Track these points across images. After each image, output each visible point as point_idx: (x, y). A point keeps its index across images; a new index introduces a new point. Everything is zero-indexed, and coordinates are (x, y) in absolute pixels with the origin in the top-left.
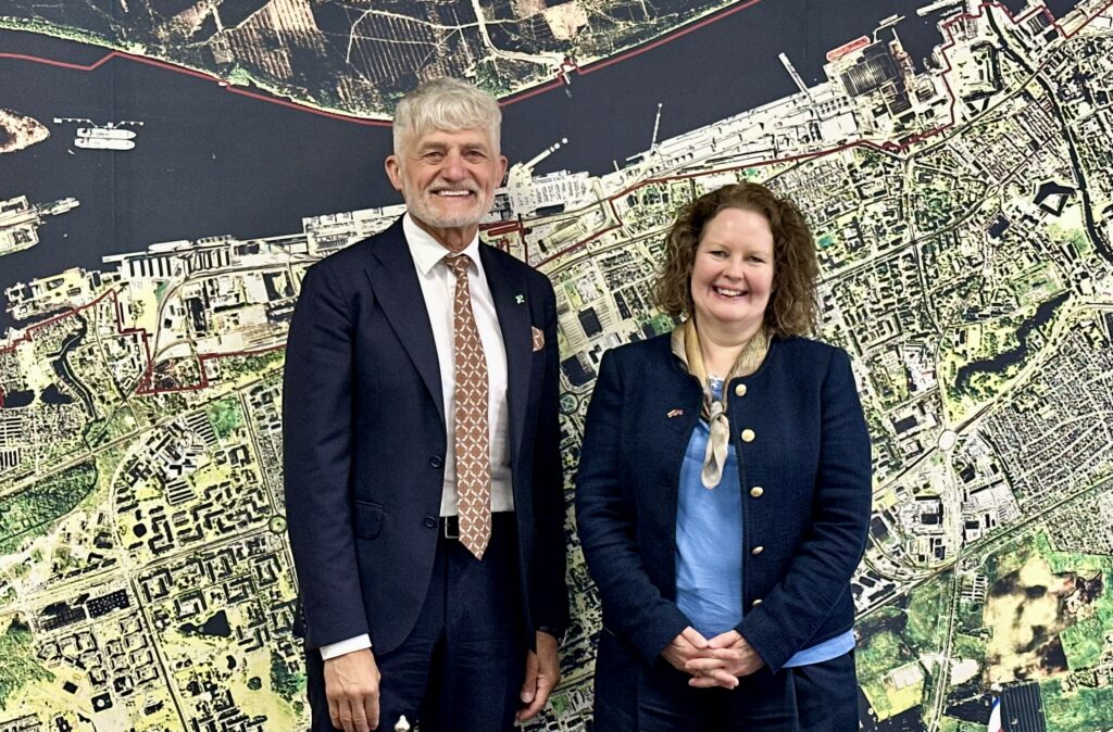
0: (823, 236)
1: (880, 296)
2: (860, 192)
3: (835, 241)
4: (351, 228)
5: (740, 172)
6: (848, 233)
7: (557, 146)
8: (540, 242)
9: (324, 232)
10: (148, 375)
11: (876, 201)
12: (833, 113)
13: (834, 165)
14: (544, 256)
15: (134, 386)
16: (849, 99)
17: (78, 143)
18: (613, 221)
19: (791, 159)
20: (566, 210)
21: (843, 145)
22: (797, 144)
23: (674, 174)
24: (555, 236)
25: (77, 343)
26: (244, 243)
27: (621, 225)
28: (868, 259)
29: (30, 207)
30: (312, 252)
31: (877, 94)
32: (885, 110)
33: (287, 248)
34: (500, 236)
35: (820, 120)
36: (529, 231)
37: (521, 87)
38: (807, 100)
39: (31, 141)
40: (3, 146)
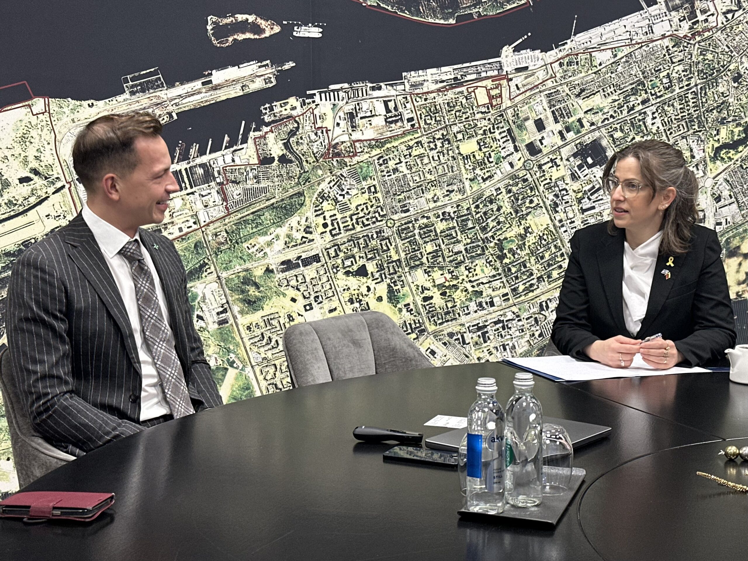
0: (653, 82)
1: (679, 112)
2: (671, 60)
3: (659, 85)
4: (425, 78)
5: (614, 50)
6: (665, 81)
7: (526, 37)
8: (517, 85)
9: (413, 80)
10: (328, 150)
11: (679, 65)
12: (659, 20)
13: (659, 46)
14: (518, 92)
15: (322, 155)
16: (667, 13)
17: (295, 34)
18: (552, 75)
19: (639, 44)
20: (529, 69)
21: (664, 37)
22: (642, 36)
23: (582, 51)
24: (524, 82)
25: (295, 134)
26: (374, 85)
27: (556, 76)
28: (674, 93)
29: (272, 66)
30: (407, 90)
31: (681, 11)
32: (685, 19)
33: (395, 87)
34: (497, 82)
35: (653, 24)
36: (511, 80)
37: (509, 7)
38: (647, 14)
39: (272, 33)
40: (259, 35)
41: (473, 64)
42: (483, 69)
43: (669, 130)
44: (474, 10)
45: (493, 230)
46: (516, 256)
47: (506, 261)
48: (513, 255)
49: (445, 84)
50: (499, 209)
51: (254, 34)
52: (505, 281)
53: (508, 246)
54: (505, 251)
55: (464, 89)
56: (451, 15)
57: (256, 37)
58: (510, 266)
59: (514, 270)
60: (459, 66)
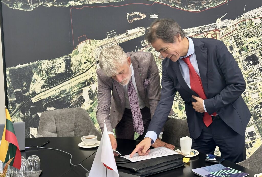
4: (190, 31)
5: (261, 18)
7: (225, 15)
8: (222, 33)
9: (186, 32)
10: (160, 56)
14: (223, 36)
17: (150, 17)
20: (227, 27)
23: (248, 19)
24: (225, 32)
25: (150, 50)
27: (237, 29)
29: (144, 28)
34: (215, 32)
36: (220, 31)
37: (219, 4)
39: (144, 18)
40: (140, 18)
41: (206, 25)
42: (210, 27)
44: (207, 6)
49: (197, 33)
55: (203, 35)
56: (199, 8)
60: (202, 26)
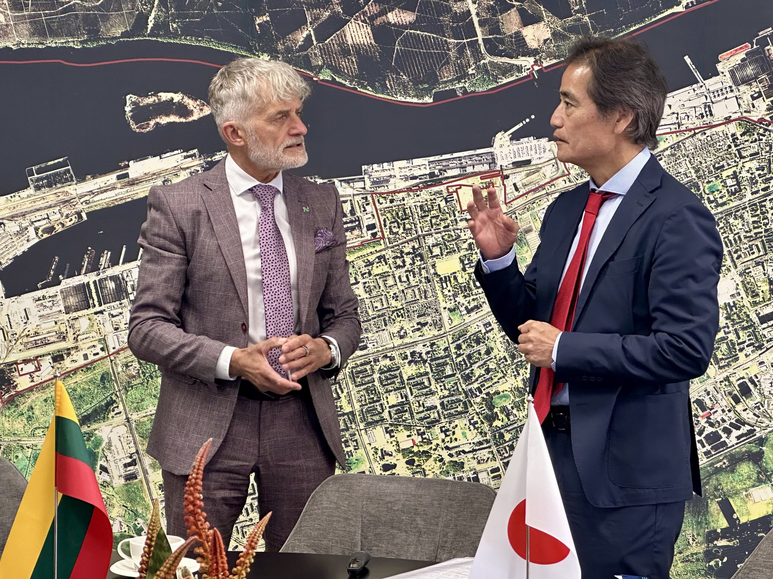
0: (711, 184)
1: (752, 227)
2: (740, 153)
3: (720, 188)
4: (392, 173)
6: (730, 182)
7: (528, 120)
8: (515, 185)
9: (375, 175)
11: (751, 160)
12: (722, 97)
13: (721, 134)
14: (517, 194)
16: (734, 88)
18: (563, 171)
19: (690, 130)
20: (532, 163)
21: (728, 120)
22: (695, 119)
24: (524, 181)
27: (569, 174)
28: (744, 200)
29: (200, 156)
30: (367, 188)
31: (754, 84)
32: (760, 95)
33: (351, 184)
34: (488, 180)
35: (713, 103)
36: (507, 177)
37: (505, 81)
38: (703, 89)
39: (201, 115)
40: (185, 118)
41: (456, 155)
42: (469, 162)
43: (736, 252)
44: (458, 86)
45: (480, 380)
46: (512, 418)
47: (497, 423)
48: (508, 416)
49: (418, 181)
50: (488, 352)
51: (180, 117)
52: (495, 451)
53: (499, 403)
54: (495, 410)
55: (443, 188)
56: (427, 91)
57: (183, 120)
58: (502, 431)
59: (507, 437)
60: (437, 158)
